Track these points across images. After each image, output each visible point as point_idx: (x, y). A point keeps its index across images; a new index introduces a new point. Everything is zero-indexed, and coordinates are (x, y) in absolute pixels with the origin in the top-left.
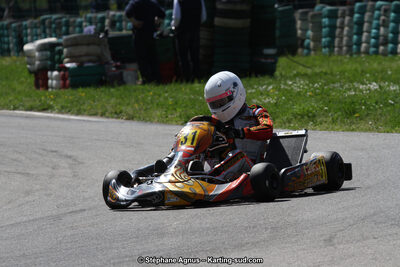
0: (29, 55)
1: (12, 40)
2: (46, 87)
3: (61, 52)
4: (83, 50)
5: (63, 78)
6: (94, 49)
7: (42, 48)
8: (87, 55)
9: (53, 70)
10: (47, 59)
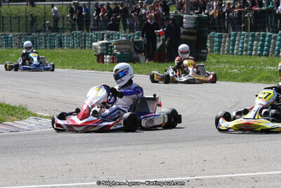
0: (95, 48)
1: (56, 42)
2: (103, 62)
3: (112, 47)
4: (123, 46)
5: (113, 59)
6: (127, 46)
7: (102, 45)
8: (125, 49)
9: (107, 54)
10: (104, 50)
